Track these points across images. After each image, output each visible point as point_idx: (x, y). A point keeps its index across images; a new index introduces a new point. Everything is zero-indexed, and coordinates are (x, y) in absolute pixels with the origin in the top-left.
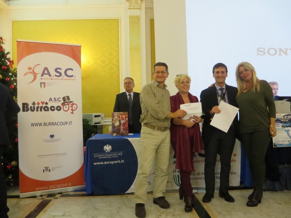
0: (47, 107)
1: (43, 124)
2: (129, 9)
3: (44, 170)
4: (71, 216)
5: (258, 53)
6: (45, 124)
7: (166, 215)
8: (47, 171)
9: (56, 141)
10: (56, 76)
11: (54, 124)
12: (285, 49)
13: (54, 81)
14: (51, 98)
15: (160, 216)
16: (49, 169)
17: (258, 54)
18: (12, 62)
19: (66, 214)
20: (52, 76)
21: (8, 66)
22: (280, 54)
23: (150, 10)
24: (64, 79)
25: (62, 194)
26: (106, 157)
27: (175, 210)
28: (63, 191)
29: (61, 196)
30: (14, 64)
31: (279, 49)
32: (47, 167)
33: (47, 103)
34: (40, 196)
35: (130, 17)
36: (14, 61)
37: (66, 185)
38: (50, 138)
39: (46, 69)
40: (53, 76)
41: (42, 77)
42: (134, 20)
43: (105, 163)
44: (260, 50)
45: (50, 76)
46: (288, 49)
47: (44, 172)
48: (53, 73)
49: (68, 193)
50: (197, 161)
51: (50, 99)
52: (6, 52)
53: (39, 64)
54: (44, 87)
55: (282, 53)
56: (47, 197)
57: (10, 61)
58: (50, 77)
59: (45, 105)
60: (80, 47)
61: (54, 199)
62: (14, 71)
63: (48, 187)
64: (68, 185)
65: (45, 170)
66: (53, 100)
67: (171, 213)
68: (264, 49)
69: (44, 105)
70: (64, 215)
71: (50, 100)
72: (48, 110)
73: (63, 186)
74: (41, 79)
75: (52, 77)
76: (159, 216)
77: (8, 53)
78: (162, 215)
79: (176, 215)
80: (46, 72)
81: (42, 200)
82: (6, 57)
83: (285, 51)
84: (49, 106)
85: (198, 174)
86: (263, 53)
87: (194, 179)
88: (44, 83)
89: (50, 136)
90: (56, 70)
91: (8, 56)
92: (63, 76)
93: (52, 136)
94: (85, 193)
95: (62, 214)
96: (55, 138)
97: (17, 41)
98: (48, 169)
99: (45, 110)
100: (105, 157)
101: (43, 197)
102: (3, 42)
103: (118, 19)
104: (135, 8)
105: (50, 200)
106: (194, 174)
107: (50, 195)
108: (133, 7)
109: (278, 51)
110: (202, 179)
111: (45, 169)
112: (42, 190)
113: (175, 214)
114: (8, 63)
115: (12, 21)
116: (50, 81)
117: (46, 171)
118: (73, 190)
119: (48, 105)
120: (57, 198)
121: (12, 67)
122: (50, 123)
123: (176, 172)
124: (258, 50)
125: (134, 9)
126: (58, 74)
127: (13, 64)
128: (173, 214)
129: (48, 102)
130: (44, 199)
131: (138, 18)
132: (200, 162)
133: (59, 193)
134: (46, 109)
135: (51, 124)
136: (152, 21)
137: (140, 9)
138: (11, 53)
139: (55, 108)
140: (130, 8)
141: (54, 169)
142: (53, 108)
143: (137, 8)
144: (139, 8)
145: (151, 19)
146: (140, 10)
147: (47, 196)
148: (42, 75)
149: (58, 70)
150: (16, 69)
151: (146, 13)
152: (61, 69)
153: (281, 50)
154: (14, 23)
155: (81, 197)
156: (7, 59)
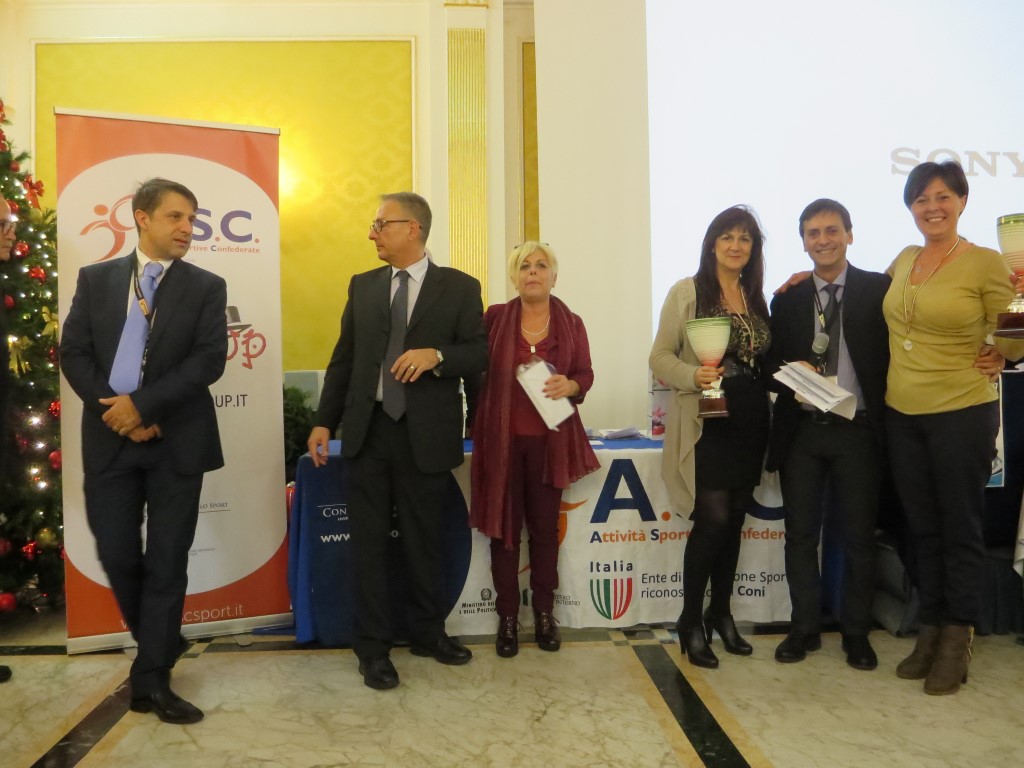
2: (446, 5)
4: (240, 711)
5: (893, 166)
7: (564, 711)
12: (989, 153)
15: (545, 713)
17: (895, 170)
18: (36, 188)
21: (24, 202)
22: (971, 172)
23: (520, 9)
24: (220, 250)
25: (213, 642)
27: (597, 695)
28: (214, 633)
29: (207, 650)
30: (44, 194)
31: (966, 153)
35: (451, 34)
36: (44, 182)
37: (225, 612)
42: (465, 46)
44: (901, 154)
46: (998, 154)
49: (232, 640)
50: (671, 534)
52: (16, 153)
55: (977, 167)
57: (30, 183)
60: (275, 136)
62: (45, 217)
64: (232, 611)
67: (581, 703)
68: (917, 150)
70: (218, 709)
73: (215, 613)
77: (24, 156)
78: (550, 710)
79: (598, 712)
82: (17, 169)
83: (988, 159)
85: (674, 578)
87: (659, 594)
91: (23, 167)
92: (217, 239)
94: (292, 638)
95: (210, 706)
97: (56, 114)
102: (4, 116)
103: (410, 42)
104: (471, 1)
106: (660, 579)
109: (965, 159)
113: (594, 708)
114: (25, 192)
115: (37, 45)
118: (250, 629)
120: (195, 656)
121: (36, 205)
123: (598, 571)
124: (895, 155)
125: (467, 4)
126: (200, 232)
127: (40, 194)
128: (590, 708)
133: (201, 640)
136: (528, 48)
137: (487, 6)
138: (33, 155)
140: (452, 2)
143: (476, 3)
144: (481, 1)
145: (524, 44)
146: (485, 8)
149: (200, 217)
150: (52, 212)
151: (506, 22)
152: (209, 213)
153: (974, 156)
154: (42, 49)
155: (276, 652)
156: (21, 178)
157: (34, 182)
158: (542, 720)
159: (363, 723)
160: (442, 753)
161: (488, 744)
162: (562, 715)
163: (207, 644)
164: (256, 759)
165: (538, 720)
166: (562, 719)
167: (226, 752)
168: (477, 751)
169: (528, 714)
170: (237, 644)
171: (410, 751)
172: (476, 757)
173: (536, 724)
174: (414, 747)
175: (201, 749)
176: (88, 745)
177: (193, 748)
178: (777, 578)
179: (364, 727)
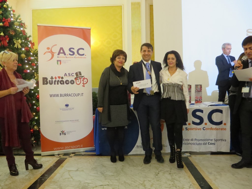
1: (59, 96)
3: (60, 133)
4: (83, 171)
6: (61, 95)
7: (163, 173)
8: (63, 134)
9: (70, 109)
10: (70, 54)
11: (69, 95)
13: (68, 59)
14: (66, 74)
15: (158, 173)
16: (65, 133)
18: (33, 44)
19: (79, 170)
20: (66, 54)
21: (30, 47)
24: (77, 58)
25: (76, 154)
27: (171, 169)
28: (76, 152)
30: (35, 45)
32: (63, 131)
33: (62, 78)
34: (58, 155)
35: (132, 4)
36: (35, 43)
37: (79, 146)
38: (65, 107)
39: (62, 49)
40: (68, 55)
41: (58, 56)
42: (135, 7)
44: (249, 31)
45: (65, 54)
47: (60, 135)
48: (67, 52)
49: (80, 153)
50: (190, 129)
51: (66, 75)
52: (28, 36)
53: (56, 45)
54: (60, 63)
56: (63, 156)
57: (31, 43)
58: (65, 56)
59: (61, 79)
60: (90, 29)
61: (69, 157)
62: (35, 51)
63: (64, 148)
64: (80, 146)
65: (61, 134)
66: (68, 75)
67: (168, 171)
69: (60, 79)
70: (77, 170)
71: (65, 75)
72: (64, 84)
73: (76, 147)
74: (58, 57)
75: (67, 56)
76: (157, 174)
77: (30, 36)
78: (160, 173)
79: (172, 174)
80: (62, 51)
81: (59, 158)
82: (28, 39)
84: (64, 80)
85: (192, 140)
87: (188, 144)
88: (60, 61)
89: (66, 105)
90: (70, 50)
91: (30, 39)
92: (76, 55)
93: (67, 105)
94: (95, 153)
95: (76, 169)
96: (69, 107)
97: (37, 25)
98: (64, 132)
99: (61, 84)
101: (60, 156)
102: (25, 27)
103: (122, 6)
105: (66, 159)
106: (188, 140)
107: (65, 154)
110: (195, 144)
111: (61, 132)
112: (59, 150)
113: (171, 173)
114: (30, 45)
115: (32, 10)
116: (65, 59)
118: (84, 151)
119: (63, 79)
120: (71, 157)
121: (33, 48)
122: (65, 95)
124: (247, 31)
126: (72, 53)
128: (170, 172)
129: (63, 77)
130: (61, 157)
131: (139, 4)
132: (194, 129)
133: (73, 153)
134: (62, 82)
135: (66, 95)
138: (32, 36)
139: (70, 82)
141: (69, 132)
142: (67, 82)
145: (150, 5)
147: (63, 155)
148: (59, 54)
149: (72, 50)
150: (36, 50)
152: (73, 49)
154: (34, 11)
155: (91, 156)
156: (29, 42)
157: (32, 42)
158: (158, 175)
159: (113, 174)
160: (133, 183)
161: (144, 181)
162: (163, 174)
163: (74, 154)
164: (87, 183)
165: (157, 175)
166: (163, 175)
167: (79, 181)
168: (142, 183)
169: (154, 173)
170: (81, 154)
171: (125, 182)
172: (142, 184)
173: (156, 176)
174: (126, 181)
175: (74, 180)
176: (47, 178)
177: (71, 179)
178: (218, 140)
179: (113, 176)
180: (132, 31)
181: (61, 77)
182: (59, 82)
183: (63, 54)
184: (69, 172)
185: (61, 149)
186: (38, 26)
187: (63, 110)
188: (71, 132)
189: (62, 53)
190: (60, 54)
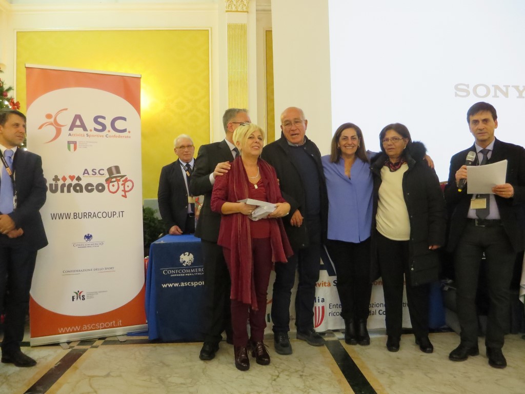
0: (81, 186)
1: (72, 216)
2: (227, 11)
3: (73, 297)
4: (120, 376)
5: (456, 93)
6: (76, 216)
7: (288, 375)
8: (79, 298)
9: (96, 245)
10: (96, 130)
11: (92, 216)
12: (504, 86)
14: (86, 170)
15: (278, 376)
16: (83, 296)
17: (456, 95)
18: (16, 105)
19: (112, 374)
20: (88, 129)
22: (496, 96)
23: (264, 13)
24: (110, 137)
25: (107, 339)
26: (184, 275)
27: (305, 367)
28: (107, 335)
29: (103, 344)
30: (20, 108)
31: (493, 86)
32: (78, 292)
33: (79, 179)
34: (66, 344)
35: (229, 26)
36: (20, 102)
37: (113, 324)
38: (84, 241)
39: (78, 117)
40: (91, 130)
41: (71, 132)
42: (237, 33)
43: (182, 284)
44: (459, 87)
45: (85, 129)
46: (509, 86)
47: (73, 300)
48: (90, 124)
49: (116, 339)
51: (86, 172)
52: (6, 87)
53: (66, 109)
54: (75, 148)
55: (499, 93)
56: (78, 345)
57: (13, 103)
58: (86, 133)
59: (77, 182)
60: (139, 78)
61: (91, 348)
63: (81, 328)
64: (116, 323)
65: (75, 297)
66: (91, 172)
67: (297, 371)
68: (468, 86)
69: (75, 182)
70: (108, 375)
71: (84, 173)
72: (81, 191)
73: (107, 325)
74: (70, 135)
75: (89, 132)
76: (276, 377)
77: (10, 89)
78: (281, 375)
79: (306, 376)
80: (78, 123)
81: (70, 350)
82: (6, 96)
83: (504, 89)
84: (83, 183)
86: (465, 94)
88: (75, 143)
89: (86, 236)
90: (96, 120)
91: (10, 95)
92: (109, 131)
93: (88, 237)
94: (146, 338)
95: (104, 373)
96: (93, 240)
98: (81, 295)
99: (76, 191)
100: (183, 273)
101: (71, 345)
103: (208, 30)
104: (239, 10)
105: (85, 351)
107: (83, 342)
108: (234, 9)
109: (492, 90)
111: (75, 295)
112: (69, 332)
113: (304, 374)
115: (17, 32)
117: (77, 298)
118: (125, 333)
119: (80, 182)
120: (96, 347)
122: (85, 214)
124: (456, 87)
125: (237, 11)
126: (100, 127)
127: (18, 107)
128: (301, 374)
129: (81, 176)
130: (75, 348)
131: (243, 28)
133: (100, 339)
134: (78, 188)
135: (87, 216)
136: (269, 33)
137: (248, 12)
138: (15, 88)
139: (95, 188)
140: (229, 10)
141: (91, 295)
142: (90, 188)
143: (242, 10)
144: (245, 10)
145: (266, 31)
146: (246, 13)
147: (79, 342)
148: (71, 129)
149: (100, 120)
151: (257, 20)
152: (104, 118)
153: (497, 88)
154: (20, 35)
155: (139, 345)
156: (8, 100)
157: (15, 102)
158: (277, 380)
159: (183, 381)
162: (287, 377)
163: (103, 341)
165: (275, 380)
166: (288, 379)
169: (269, 377)
170: (118, 341)
173: (274, 382)
179: (184, 384)
180: (230, 83)
181: (76, 177)
182: (72, 188)
183: (81, 129)
184: (90, 380)
185: (75, 330)
186: (27, 68)
187: (81, 246)
188: (96, 293)
189: (78, 126)
190: (75, 129)
